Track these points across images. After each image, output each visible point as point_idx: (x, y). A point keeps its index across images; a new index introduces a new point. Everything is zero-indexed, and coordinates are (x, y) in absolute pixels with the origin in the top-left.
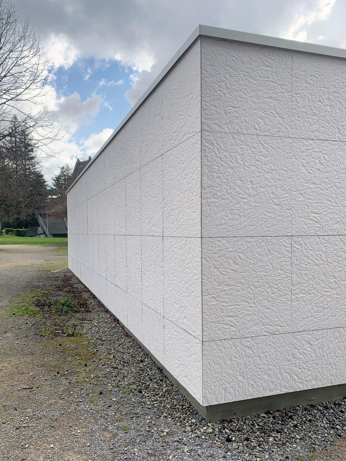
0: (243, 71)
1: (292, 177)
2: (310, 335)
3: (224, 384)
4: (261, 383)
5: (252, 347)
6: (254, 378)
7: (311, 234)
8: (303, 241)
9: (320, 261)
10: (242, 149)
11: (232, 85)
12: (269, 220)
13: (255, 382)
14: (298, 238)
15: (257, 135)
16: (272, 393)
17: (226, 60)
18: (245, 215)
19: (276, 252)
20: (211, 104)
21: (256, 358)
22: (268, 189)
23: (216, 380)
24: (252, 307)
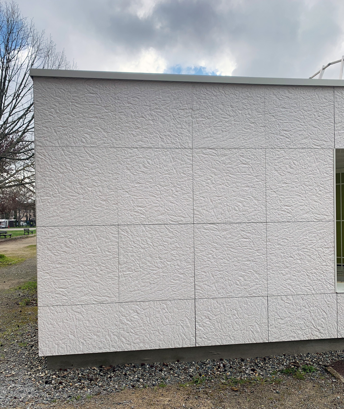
0: (70, 99)
1: (118, 178)
2: (137, 305)
3: (57, 340)
4: (91, 342)
5: (82, 313)
6: (84, 338)
7: (137, 224)
8: (129, 229)
9: (145, 245)
10: (70, 158)
11: (60, 110)
12: (96, 212)
13: (85, 341)
14: (125, 226)
15: (84, 147)
16: (102, 350)
17: (55, 92)
18: (74, 209)
19: (103, 238)
20: (42, 126)
21: (86, 322)
22: (95, 188)
23: (50, 336)
24: (82, 281)
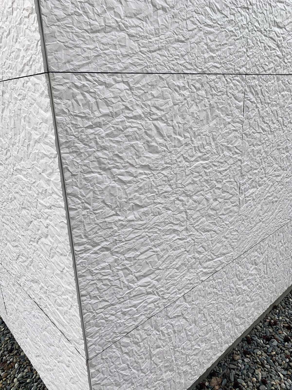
2: (257, 250)
4: (197, 360)
5: (184, 312)
6: (188, 360)
8: (260, 86)
9: (275, 125)
13: (189, 365)
19: (222, 111)
21: (191, 327)
24: (184, 239)
